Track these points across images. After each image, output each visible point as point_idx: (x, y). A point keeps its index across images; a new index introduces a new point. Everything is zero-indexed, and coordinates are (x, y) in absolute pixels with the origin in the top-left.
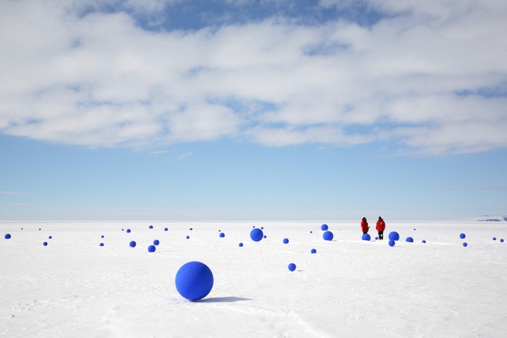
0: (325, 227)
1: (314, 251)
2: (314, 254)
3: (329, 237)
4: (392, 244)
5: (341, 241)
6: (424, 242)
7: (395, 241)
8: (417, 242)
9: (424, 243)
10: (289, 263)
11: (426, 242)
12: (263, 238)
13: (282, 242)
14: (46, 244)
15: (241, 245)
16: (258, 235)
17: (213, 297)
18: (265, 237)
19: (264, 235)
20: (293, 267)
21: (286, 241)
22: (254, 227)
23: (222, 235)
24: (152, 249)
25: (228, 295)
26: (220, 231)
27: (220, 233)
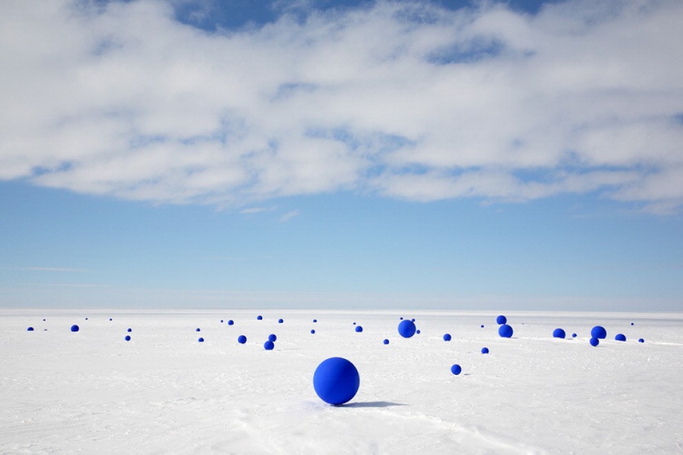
0: (502, 320)
1: (486, 351)
2: (486, 354)
3: (507, 332)
4: (595, 343)
5: (523, 338)
6: (642, 341)
7: (600, 340)
8: (631, 341)
9: (641, 343)
10: (452, 365)
11: (645, 341)
12: (416, 334)
13: (442, 339)
14: (128, 338)
15: (387, 342)
16: (408, 329)
17: (359, 401)
18: (419, 332)
19: (417, 329)
20: (457, 370)
21: (448, 338)
22: (402, 319)
23: (360, 329)
24: (270, 346)
25: (377, 400)
26: (355, 324)
27: (356, 326)
